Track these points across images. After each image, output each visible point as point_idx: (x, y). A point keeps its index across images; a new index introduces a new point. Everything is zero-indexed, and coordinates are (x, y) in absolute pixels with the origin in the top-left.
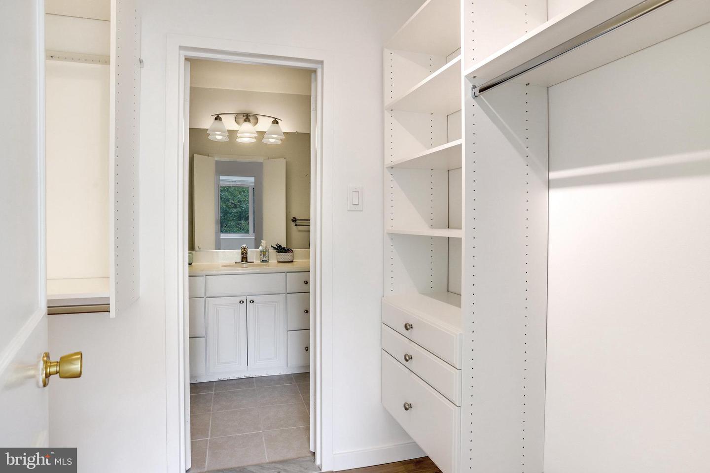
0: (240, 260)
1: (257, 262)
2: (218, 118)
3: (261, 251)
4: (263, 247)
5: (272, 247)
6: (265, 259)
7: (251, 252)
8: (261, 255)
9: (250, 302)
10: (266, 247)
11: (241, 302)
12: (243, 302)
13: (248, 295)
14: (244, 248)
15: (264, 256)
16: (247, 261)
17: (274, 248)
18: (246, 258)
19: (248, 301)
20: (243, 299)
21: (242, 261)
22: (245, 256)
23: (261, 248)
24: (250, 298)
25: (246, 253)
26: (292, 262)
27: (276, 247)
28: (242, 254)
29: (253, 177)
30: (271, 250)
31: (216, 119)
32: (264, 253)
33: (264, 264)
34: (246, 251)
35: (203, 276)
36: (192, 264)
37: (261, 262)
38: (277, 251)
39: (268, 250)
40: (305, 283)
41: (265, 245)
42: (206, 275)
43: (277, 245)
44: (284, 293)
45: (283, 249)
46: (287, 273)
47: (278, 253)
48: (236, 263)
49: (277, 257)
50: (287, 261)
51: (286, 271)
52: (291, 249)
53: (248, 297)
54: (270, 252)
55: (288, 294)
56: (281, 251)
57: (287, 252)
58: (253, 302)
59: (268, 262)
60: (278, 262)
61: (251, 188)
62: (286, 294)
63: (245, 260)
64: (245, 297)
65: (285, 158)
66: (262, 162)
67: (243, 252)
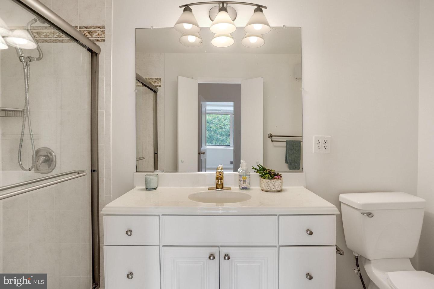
0: (214, 186)
1: (236, 189)
2: (187, 8)
3: (240, 176)
4: (243, 170)
5: (253, 168)
6: (245, 185)
8: (240, 180)
9: (224, 258)
10: (247, 170)
11: (212, 256)
12: (214, 258)
13: (221, 246)
15: (245, 181)
16: (223, 188)
17: (255, 169)
18: (222, 184)
19: (222, 256)
20: (215, 251)
21: (217, 188)
22: (220, 183)
23: (240, 171)
24: (224, 251)
25: (221, 179)
26: (280, 191)
27: (259, 169)
28: (217, 179)
29: (232, 102)
30: (253, 173)
31: (185, 10)
32: (244, 178)
33: (245, 192)
34: (222, 174)
35: (159, 216)
36: (157, 188)
37: (240, 189)
38: (261, 176)
39: (249, 174)
40: (308, 232)
41: (244, 168)
42: (162, 215)
43: (260, 167)
44: (275, 246)
45: (268, 174)
46: (280, 217)
47: (262, 179)
48: (209, 189)
49: (260, 183)
50: (273, 190)
51: (278, 214)
52: (278, 174)
53: (221, 248)
54: (251, 176)
55: (281, 248)
56: (266, 176)
57: (274, 179)
58: (229, 258)
59: (249, 189)
60: (262, 190)
61: (231, 115)
62: (278, 247)
63: (221, 186)
64: (218, 248)
65: (262, 78)
66: (240, 84)
67: (218, 177)
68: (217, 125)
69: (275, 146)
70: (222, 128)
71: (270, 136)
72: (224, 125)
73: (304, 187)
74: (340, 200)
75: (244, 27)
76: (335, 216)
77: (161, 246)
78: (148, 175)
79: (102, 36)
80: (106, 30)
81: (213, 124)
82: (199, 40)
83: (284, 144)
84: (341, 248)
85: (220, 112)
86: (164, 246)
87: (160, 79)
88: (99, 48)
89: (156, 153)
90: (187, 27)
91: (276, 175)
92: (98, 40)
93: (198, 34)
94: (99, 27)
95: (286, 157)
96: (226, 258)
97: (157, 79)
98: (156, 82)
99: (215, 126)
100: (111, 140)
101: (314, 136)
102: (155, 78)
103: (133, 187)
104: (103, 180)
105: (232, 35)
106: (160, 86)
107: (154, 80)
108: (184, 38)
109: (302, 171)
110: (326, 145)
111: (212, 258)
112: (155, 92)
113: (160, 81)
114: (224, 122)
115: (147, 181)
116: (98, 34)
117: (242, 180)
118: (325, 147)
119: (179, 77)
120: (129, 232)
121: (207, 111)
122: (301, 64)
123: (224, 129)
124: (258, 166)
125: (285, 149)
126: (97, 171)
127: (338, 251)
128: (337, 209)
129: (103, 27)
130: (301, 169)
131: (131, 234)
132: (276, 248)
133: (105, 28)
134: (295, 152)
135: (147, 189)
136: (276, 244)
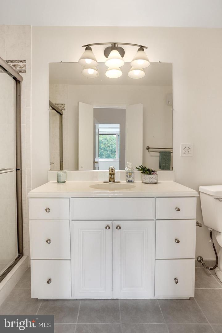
0: (108, 180)
1: (124, 182)
2: (88, 47)
3: (127, 172)
5: (136, 168)
6: (130, 179)
7: (118, 172)
8: (127, 176)
9: (117, 228)
10: (132, 168)
11: (108, 227)
12: (109, 228)
13: (114, 220)
14: (112, 169)
15: (130, 176)
16: (114, 181)
17: (138, 169)
18: (114, 178)
19: (115, 227)
20: (110, 223)
21: (110, 181)
22: (112, 177)
23: (126, 169)
24: (116, 223)
25: (114, 174)
26: (156, 183)
28: (110, 174)
29: (119, 124)
30: (136, 171)
31: (86, 49)
32: (129, 175)
33: (130, 184)
34: (114, 171)
35: (69, 198)
36: (65, 181)
37: (127, 182)
38: (142, 172)
39: (133, 171)
40: (177, 209)
41: (130, 167)
42: (72, 198)
43: (141, 167)
44: (153, 220)
45: (148, 171)
46: (157, 199)
47: (143, 175)
48: (104, 182)
49: (142, 178)
50: (151, 182)
51: (155, 196)
52: (155, 171)
53: (114, 221)
54: (135, 173)
55: (157, 221)
56: (146, 172)
57: (152, 174)
58: (120, 228)
59: (134, 182)
60: (143, 183)
61: (117, 135)
62: (155, 220)
63: (113, 180)
64: (112, 222)
65: (142, 103)
66: (125, 109)
67: (111, 173)
68: (106, 144)
69: (151, 156)
70: (109, 147)
71: (148, 148)
72: (111, 144)
73: (174, 181)
74: (200, 191)
75: (130, 63)
76: (196, 198)
77: (71, 220)
78: (59, 172)
79: (24, 68)
80: (27, 64)
81: (102, 143)
82: (97, 72)
83: (158, 154)
84: (199, 222)
85: (109, 133)
86: (73, 220)
87: (65, 104)
88: (22, 78)
89: (61, 161)
90: (88, 61)
91: (153, 171)
92: (21, 72)
93: (95, 67)
94: (21, 62)
95: (160, 164)
96: (118, 228)
97: (62, 104)
98: (61, 106)
99: (104, 145)
100: (31, 147)
101: (181, 144)
102: (61, 104)
103: (47, 181)
104: (25, 177)
105: (121, 68)
106: (65, 110)
107: (60, 105)
108: (85, 71)
109: (172, 170)
110: (189, 151)
111: (108, 228)
112: (61, 114)
113: (65, 106)
114: (112, 142)
115: (58, 177)
116: (21, 67)
117: (128, 175)
118: (189, 152)
119: (79, 102)
120: (47, 210)
121: (99, 133)
122: (172, 94)
123: (111, 147)
124: (140, 166)
125: (159, 158)
126: (20, 170)
127: (198, 224)
128: (197, 193)
129: (25, 61)
130: (171, 168)
131: (49, 211)
132: (154, 221)
133: (26, 62)
134: (166, 160)
135: (59, 182)
136: (154, 218)
